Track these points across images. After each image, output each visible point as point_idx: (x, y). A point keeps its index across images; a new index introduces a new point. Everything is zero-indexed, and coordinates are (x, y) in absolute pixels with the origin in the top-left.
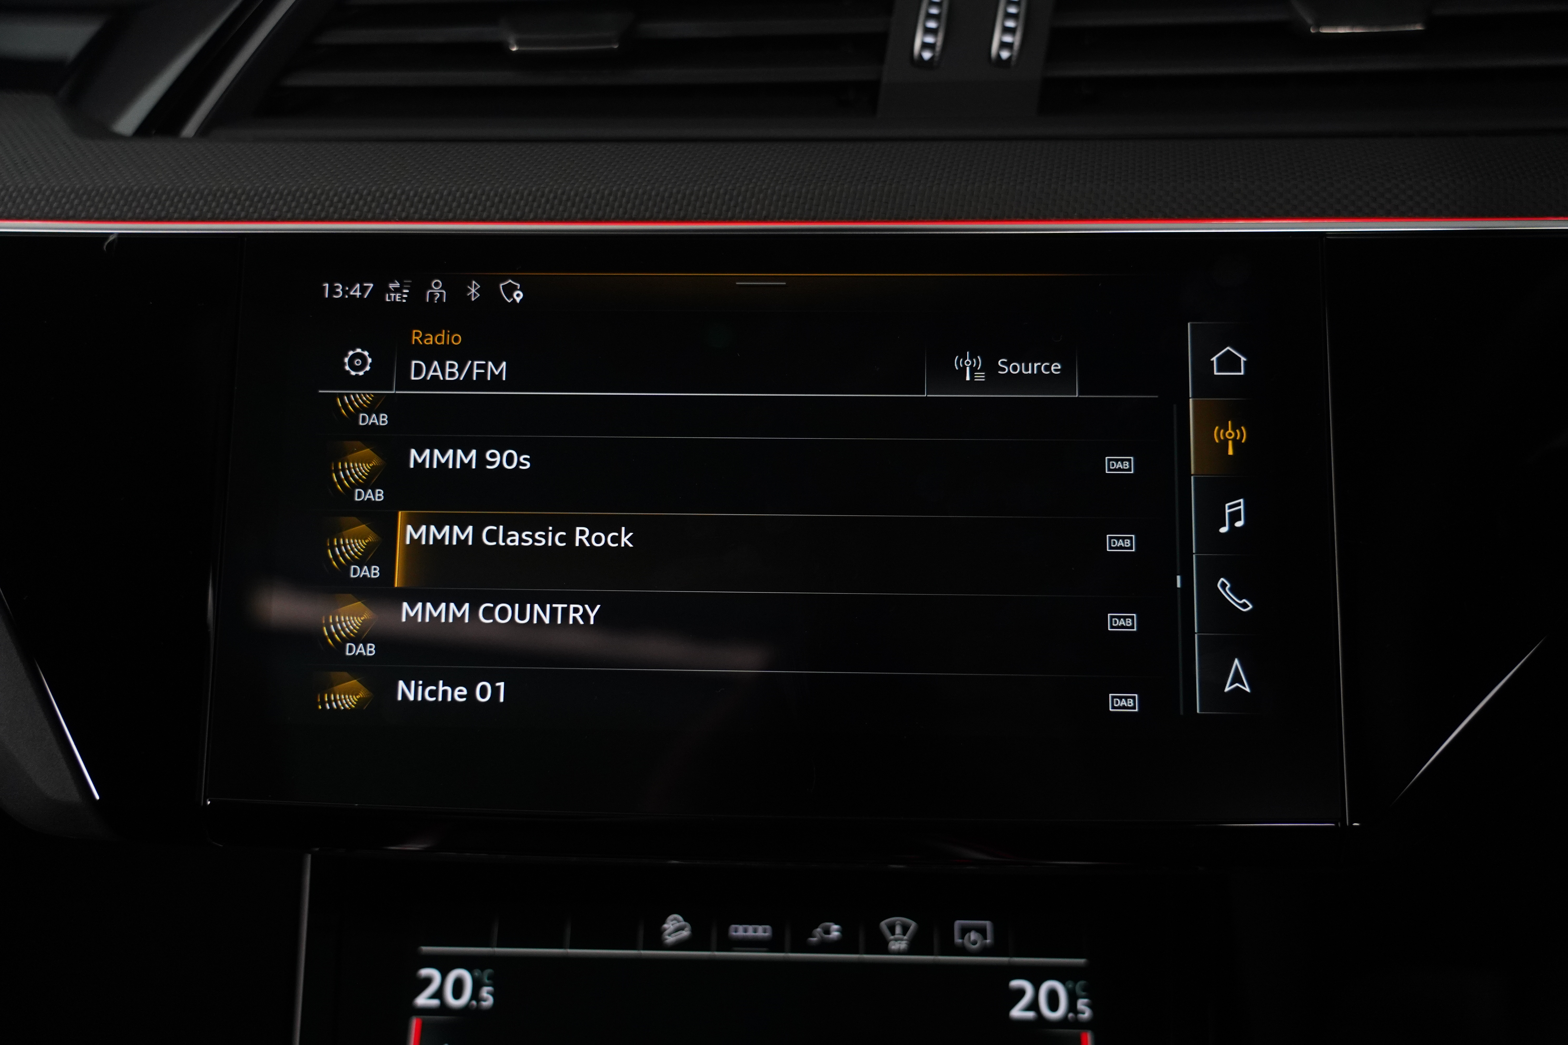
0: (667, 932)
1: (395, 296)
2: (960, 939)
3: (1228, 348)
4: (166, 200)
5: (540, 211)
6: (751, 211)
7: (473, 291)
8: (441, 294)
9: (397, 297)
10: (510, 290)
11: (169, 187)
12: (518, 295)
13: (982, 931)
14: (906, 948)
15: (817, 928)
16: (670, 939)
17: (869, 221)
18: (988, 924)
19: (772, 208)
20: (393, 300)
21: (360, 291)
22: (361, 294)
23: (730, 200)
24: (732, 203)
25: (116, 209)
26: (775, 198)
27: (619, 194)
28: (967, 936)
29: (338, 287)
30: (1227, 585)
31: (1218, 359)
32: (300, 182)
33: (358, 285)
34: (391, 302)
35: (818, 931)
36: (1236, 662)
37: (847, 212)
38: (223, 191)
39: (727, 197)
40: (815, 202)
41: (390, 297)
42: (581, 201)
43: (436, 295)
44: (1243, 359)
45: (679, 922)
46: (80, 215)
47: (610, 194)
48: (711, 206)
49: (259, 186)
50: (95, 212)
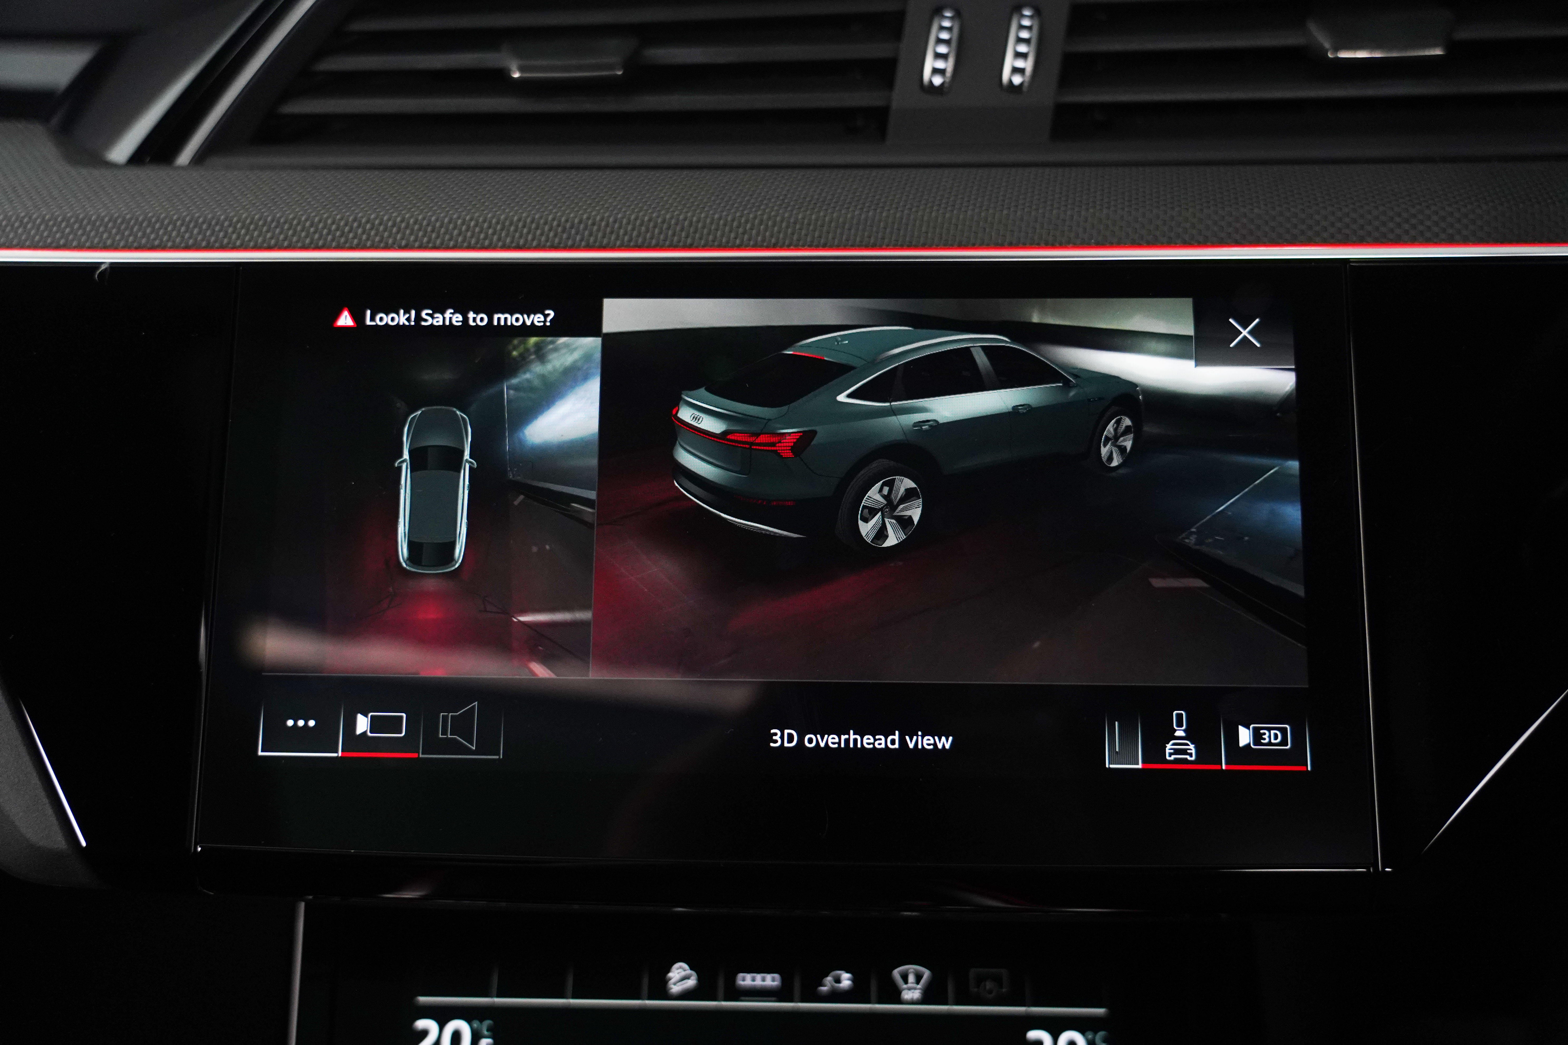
2: (975, 986)
4: (160, 228)
5: (543, 238)
6: (759, 238)
11: (163, 216)
13: (998, 980)
15: (827, 976)
17: (880, 248)
18: (1004, 972)
19: (781, 236)
23: (738, 227)
24: (740, 231)
25: (108, 238)
26: (784, 225)
27: (625, 221)
28: (982, 985)
32: (297, 210)
35: (829, 979)
37: (858, 239)
38: (219, 220)
39: (735, 224)
40: (825, 229)
42: (585, 229)
46: (71, 244)
47: (615, 222)
48: (719, 234)
49: (255, 214)
50: (86, 241)
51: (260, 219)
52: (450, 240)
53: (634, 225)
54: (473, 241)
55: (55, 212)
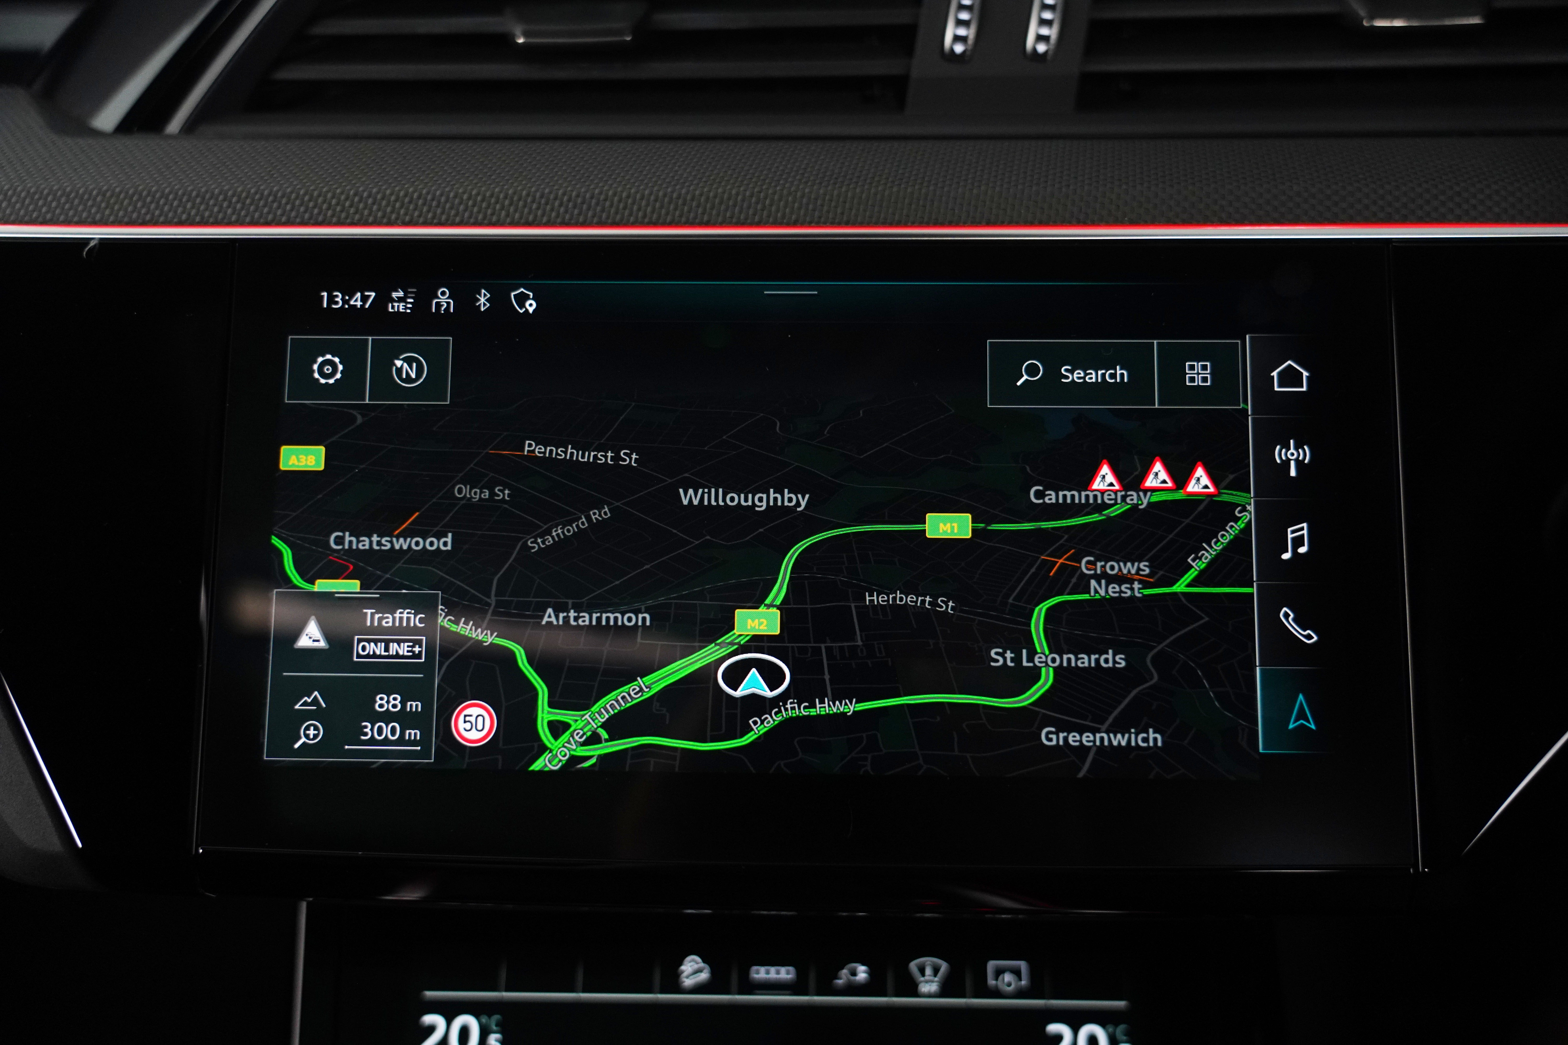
0: (685, 974)
1: (398, 306)
2: (993, 980)
3: (1289, 362)
4: (151, 202)
5: (554, 214)
6: (779, 215)
7: (483, 300)
8: (448, 303)
9: (401, 307)
10: (522, 299)
11: (154, 189)
12: (531, 305)
13: (1017, 973)
14: (938, 992)
15: (843, 969)
16: (688, 982)
17: (906, 226)
18: (1023, 965)
19: (802, 212)
20: (396, 310)
21: (361, 301)
22: (362, 303)
23: (757, 203)
24: (759, 207)
25: (97, 213)
26: (805, 200)
27: (638, 196)
28: (1000, 978)
29: (337, 296)
30: (1290, 615)
31: (1279, 374)
32: (295, 183)
33: (359, 295)
34: (395, 312)
35: (844, 972)
36: (1301, 697)
37: (882, 216)
38: (213, 193)
39: (754, 200)
40: (847, 206)
41: (393, 307)
42: (597, 204)
43: (443, 305)
44: (1305, 374)
45: (697, 963)
46: (58, 219)
47: (628, 197)
48: (737, 209)
49: (251, 188)
50: (74, 216)
51: (256, 193)
52: (456, 215)
53: (648, 200)
54: (480, 217)
55: (41, 184)
